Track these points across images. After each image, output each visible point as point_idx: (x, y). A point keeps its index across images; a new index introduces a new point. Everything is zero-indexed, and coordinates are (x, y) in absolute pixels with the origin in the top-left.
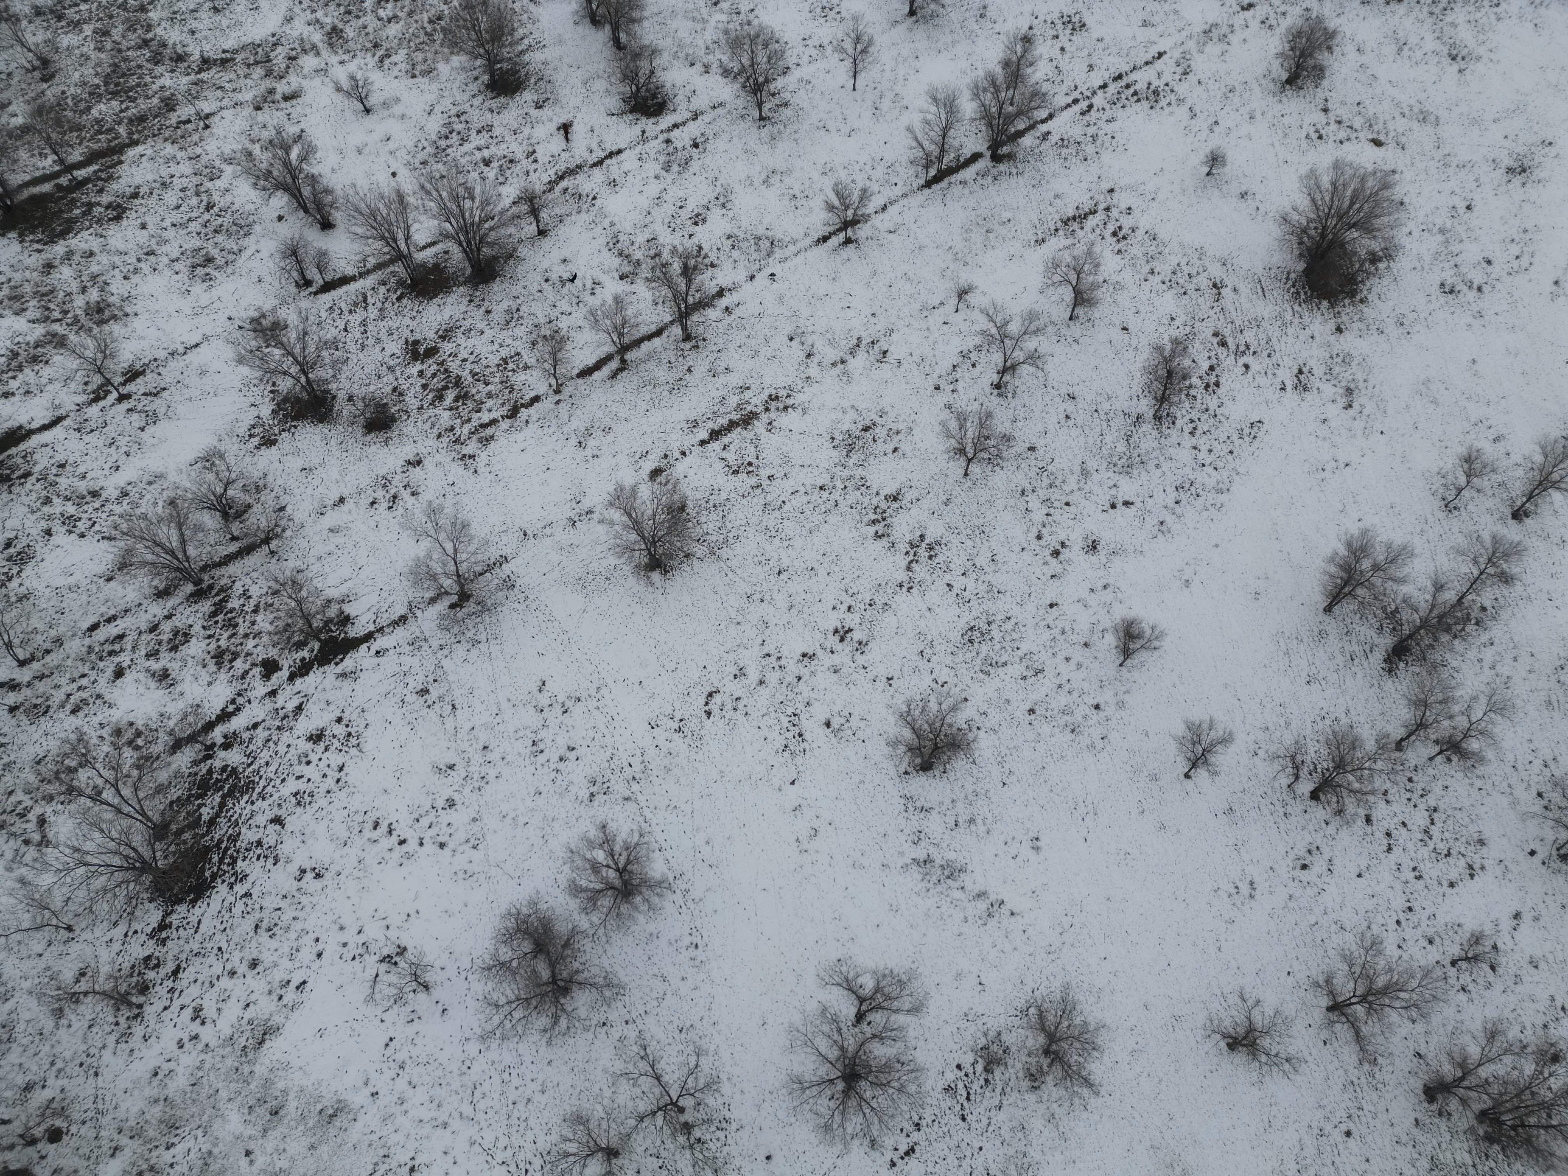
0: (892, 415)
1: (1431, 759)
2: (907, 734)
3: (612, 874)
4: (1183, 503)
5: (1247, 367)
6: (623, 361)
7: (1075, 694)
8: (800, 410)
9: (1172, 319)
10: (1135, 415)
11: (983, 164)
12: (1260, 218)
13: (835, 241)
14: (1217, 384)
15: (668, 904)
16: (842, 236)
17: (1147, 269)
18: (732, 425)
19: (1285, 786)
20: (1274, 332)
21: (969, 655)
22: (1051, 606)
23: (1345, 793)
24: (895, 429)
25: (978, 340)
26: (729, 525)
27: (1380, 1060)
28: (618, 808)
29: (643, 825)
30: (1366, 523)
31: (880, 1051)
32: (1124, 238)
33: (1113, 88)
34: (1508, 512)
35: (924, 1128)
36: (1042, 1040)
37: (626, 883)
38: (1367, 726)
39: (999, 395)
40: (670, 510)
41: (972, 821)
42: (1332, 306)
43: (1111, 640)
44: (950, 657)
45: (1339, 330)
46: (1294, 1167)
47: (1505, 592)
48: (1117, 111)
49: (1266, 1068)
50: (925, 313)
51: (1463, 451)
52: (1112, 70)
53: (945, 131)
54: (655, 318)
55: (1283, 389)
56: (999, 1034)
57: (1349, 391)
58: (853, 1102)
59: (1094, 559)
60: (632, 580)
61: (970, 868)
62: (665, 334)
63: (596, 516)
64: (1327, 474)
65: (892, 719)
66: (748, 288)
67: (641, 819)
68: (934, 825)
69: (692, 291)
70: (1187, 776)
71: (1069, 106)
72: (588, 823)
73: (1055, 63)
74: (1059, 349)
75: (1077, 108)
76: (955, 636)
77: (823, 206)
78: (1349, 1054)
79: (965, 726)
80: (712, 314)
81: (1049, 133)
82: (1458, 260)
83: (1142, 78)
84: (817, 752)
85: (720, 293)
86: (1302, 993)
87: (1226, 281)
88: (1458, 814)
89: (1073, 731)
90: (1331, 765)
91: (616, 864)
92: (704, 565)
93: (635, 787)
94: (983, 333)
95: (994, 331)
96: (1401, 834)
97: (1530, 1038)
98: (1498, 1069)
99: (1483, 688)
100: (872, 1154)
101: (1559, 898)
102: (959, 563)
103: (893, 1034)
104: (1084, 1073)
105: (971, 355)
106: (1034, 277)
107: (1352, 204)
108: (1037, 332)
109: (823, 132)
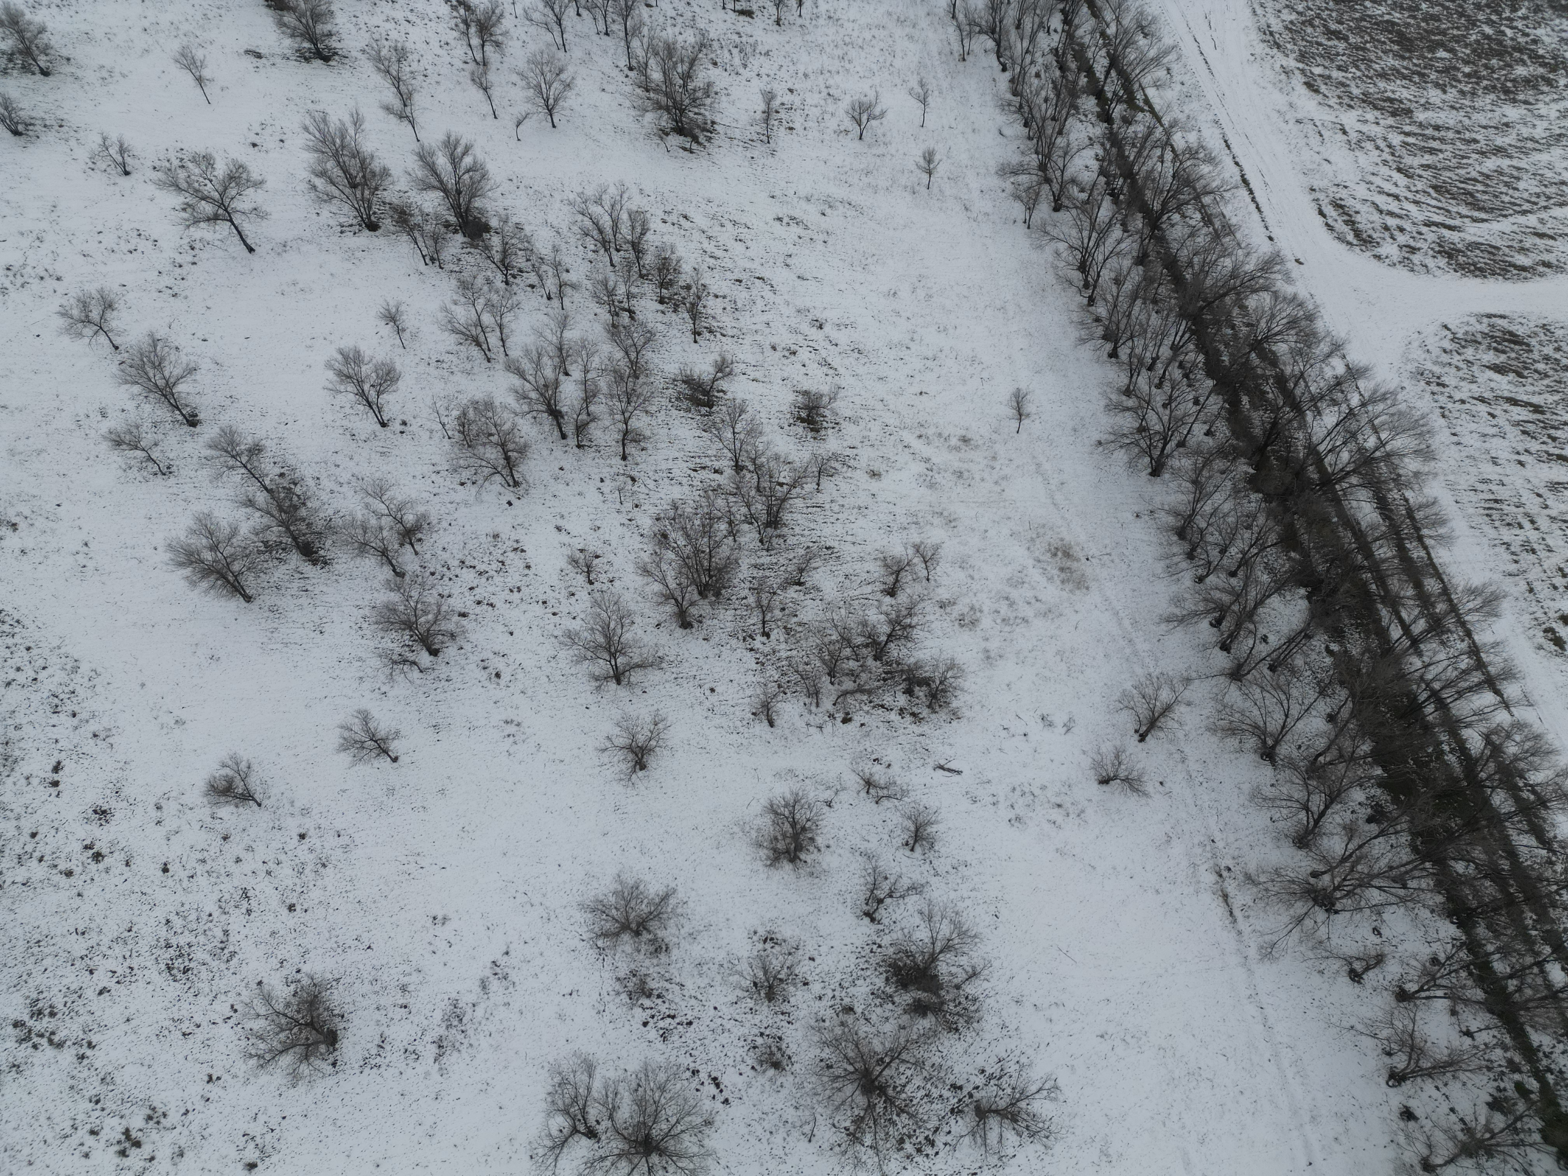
1: (416, 553)
2: (286, 1060)
4: (77, 709)
7: (282, 857)
19: (421, 675)
21: (204, 975)
22: (165, 870)
23: (436, 628)
27: (660, 654)
30: (162, 544)
31: (626, 1112)
34: (186, 428)
35: (697, 1066)
36: (626, 937)
38: (376, 595)
41: (404, 989)
43: (227, 811)
44: (200, 998)
46: (735, 736)
47: (269, 454)
49: (661, 743)
51: (105, 446)
56: (618, 979)
58: (671, 1144)
59: (118, 815)
61: (454, 995)
64: (91, 565)
65: (264, 1078)
68: (401, 1033)
70: (395, 760)
76: (174, 989)
78: (654, 676)
79: (293, 986)
86: (604, 701)
88: (469, 546)
89: (324, 865)
90: (407, 632)
96: (480, 593)
97: (650, 548)
98: (670, 575)
99: (358, 497)
100: (717, 1124)
101: (548, 497)
102: (72, 978)
103: (611, 1095)
104: (657, 900)
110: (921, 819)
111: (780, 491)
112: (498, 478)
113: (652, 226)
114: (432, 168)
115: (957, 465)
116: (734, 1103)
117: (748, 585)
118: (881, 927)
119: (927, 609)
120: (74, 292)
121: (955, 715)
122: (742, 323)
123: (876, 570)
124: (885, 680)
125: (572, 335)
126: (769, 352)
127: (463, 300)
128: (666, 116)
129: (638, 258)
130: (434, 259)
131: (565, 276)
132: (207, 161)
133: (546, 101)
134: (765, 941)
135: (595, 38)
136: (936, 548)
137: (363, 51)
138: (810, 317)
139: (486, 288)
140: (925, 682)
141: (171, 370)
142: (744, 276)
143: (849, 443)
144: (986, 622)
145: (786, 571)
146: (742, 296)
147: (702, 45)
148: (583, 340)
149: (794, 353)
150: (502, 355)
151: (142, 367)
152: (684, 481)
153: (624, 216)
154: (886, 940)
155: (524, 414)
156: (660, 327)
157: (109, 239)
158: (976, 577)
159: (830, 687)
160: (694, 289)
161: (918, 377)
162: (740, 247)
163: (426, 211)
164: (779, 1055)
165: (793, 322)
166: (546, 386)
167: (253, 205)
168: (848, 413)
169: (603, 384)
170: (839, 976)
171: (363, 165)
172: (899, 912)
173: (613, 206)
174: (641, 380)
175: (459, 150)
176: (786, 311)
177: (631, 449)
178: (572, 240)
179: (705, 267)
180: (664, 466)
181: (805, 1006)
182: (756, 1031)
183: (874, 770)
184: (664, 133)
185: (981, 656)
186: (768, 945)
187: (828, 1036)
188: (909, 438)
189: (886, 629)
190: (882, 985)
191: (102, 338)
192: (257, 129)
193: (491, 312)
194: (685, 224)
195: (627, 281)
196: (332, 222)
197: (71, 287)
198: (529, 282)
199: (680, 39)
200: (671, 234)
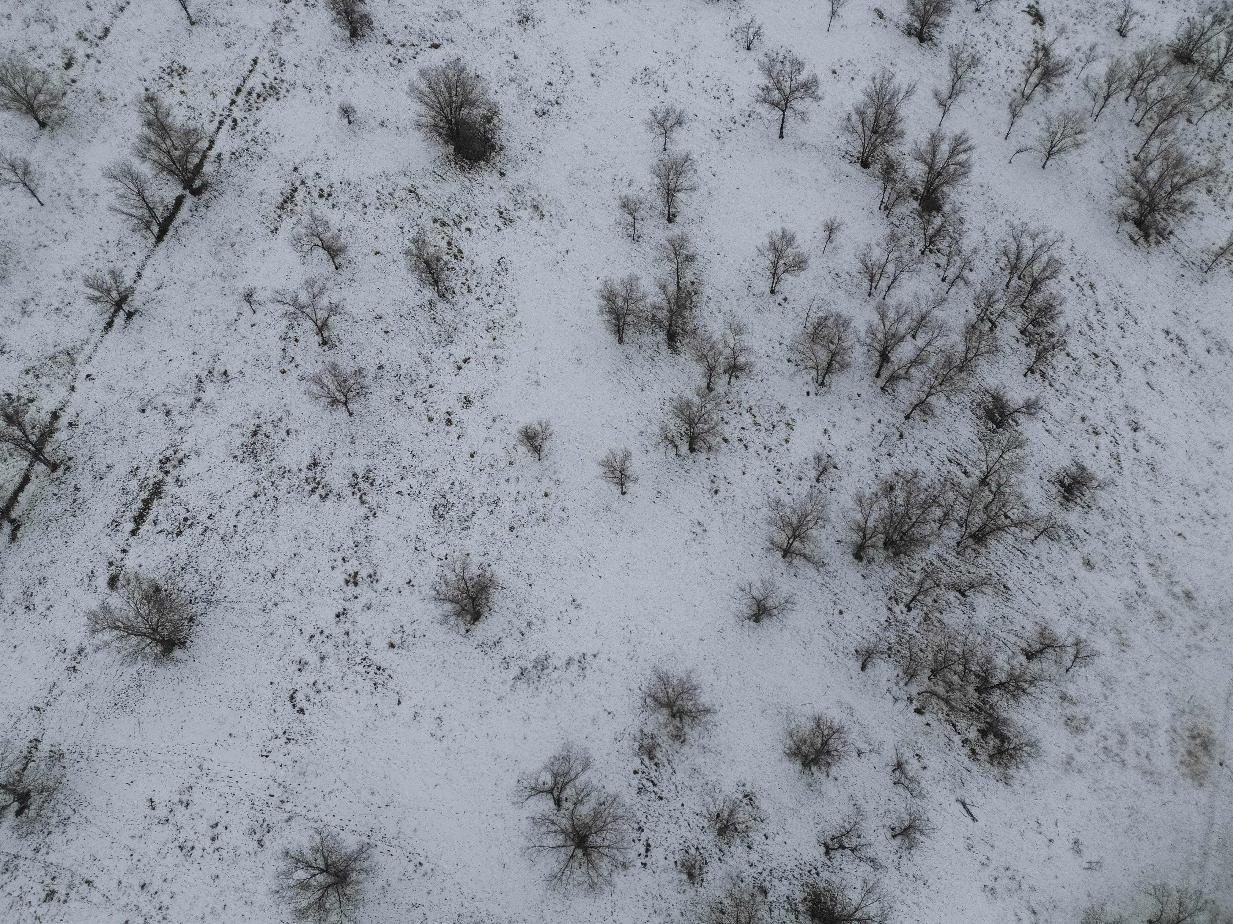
0: (266, 410)
1: (729, 383)
2: (448, 607)
3: (320, 878)
4: (498, 337)
5: (468, 229)
6: (12, 521)
7: (528, 498)
8: (193, 455)
9: (402, 228)
10: (426, 303)
11: (189, 201)
12: (404, 133)
13: (119, 321)
14: (460, 251)
15: (378, 858)
16: (122, 314)
17: (360, 206)
18: (147, 504)
19: (674, 456)
20: (467, 198)
21: (447, 526)
22: (472, 456)
23: (704, 436)
24: (275, 419)
25: (285, 322)
26: (206, 573)
27: (825, 561)
28: (288, 831)
29: (316, 825)
30: (603, 278)
31: (585, 810)
32: (329, 195)
33: (240, 100)
34: (665, 221)
35: (645, 827)
36: (666, 711)
37: (336, 874)
38: (687, 391)
39: (330, 348)
40: (148, 598)
41: (529, 624)
42: (487, 162)
43: (522, 449)
44: (437, 537)
45: (502, 174)
46: (831, 654)
47: (696, 266)
48: (256, 114)
49: (780, 616)
50: (232, 328)
51: (617, 202)
52: (230, 88)
53: (141, 194)
54: (13, 472)
55: (499, 230)
56: (641, 731)
57: (536, 207)
58: (595, 855)
59: (474, 409)
60: (160, 671)
61: (550, 652)
62: (33, 477)
63: (89, 650)
64: (561, 264)
65: (431, 606)
66: (76, 400)
67: (311, 823)
68: (510, 646)
69: (29, 431)
70: (623, 493)
71: (219, 128)
72: (272, 862)
73: (185, 105)
74: (345, 293)
75: (226, 127)
76: (429, 521)
77: (88, 302)
78: (809, 571)
79: (481, 571)
80: (61, 436)
81: (220, 154)
82: (533, 92)
83: (255, 82)
84: (399, 670)
85: (55, 416)
86: (766, 560)
87: (416, 184)
88: (762, 402)
89: (544, 520)
90: (687, 426)
91: (318, 868)
92: (211, 615)
93: (288, 806)
94: (285, 315)
95: (292, 309)
96: (745, 435)
97: (875, 488)
98: (875, 516)
99: (723, 326)
100: (629, 872)
101: (835, 406)
102: (392, 474)
103: (585, 793)
104: (701, 708)
105: (289, 335)
106: (290, 257)
107: (450, 94)
108: (321, 291)
109: (42, 250)
110: (918, 823)
111: (1002, 521)
112: (814, 373)
113: (1060, 277)
114: (934, 148)
115: (1165, 608)
116: (649, 871)
117: (923, 565)
118: (829, 863)
119: (1047, 690)
120: (668, 104)
121: (1006, 780)
122: (1072, 386)
123: (1031, 631)
124: (971, 709)
125: (938, 314)
126: (1077, 419)
127: (885, 246)
128: (1136, 206)
129: (1030, 292)
130: (887, 208)
131: (966, 273)
132: (799, 66)
133: (1052, 147)
134: (746, 796)
135: (1126, 123)
136: (1095, 654)
137: (951, 47)
138: (1133, 417)
139: (906, 247)
140: (1003, 738)
141: (683, 182)
142: (1103, 355)
143: (1087, 528)
144: (1089, 738)
145: (960, 577)
146: (1089, 366)
147: (1210, 172)
148: (944, 322)
149: (1097, 434)
150: (881, 297)
151: (669, 170)
152: (937, 462)
153: (1045, 258)
154: (825, 875)
155: (864, 344)
156: (1007, 349)
157: (709, 83)
158: (1110, 700)
159: (926, 680)
160: (1055, 340)
161: (1187, 521)
162: (1118, 332)
163: (908, 174)
164: (697, 872)
165: (1115, 411)
166: (893, 335)
167: (804, 110)
168: (1105, 506)
169: (933, 360)
170: (774, 865)
171: (891, 122)
172: (849, 866)
173: (1042, 246)
174: (962, 375)
175: (963, 147)
176: (1116, 399)
177: (917, 415)
178: (992, 252)
179: (1077, 329)
180: (930, 442)
181: (738, 860)
182: (695, 843)
183: (911, 761)
184: (1124, 218)
185: (1064, 757)
186: (746, 801)
187: (737, 894)
188: (1141, 560)
189: (1003, 677)
190: (799, 900)
191: (662, 140)
192: (844, 63)
193: (897, 265)
194: (1087, 290)
195: (1009, 303)
196: (843, 148)
197: (669, 100)
198: (938, 261)
199: (1195, 158)
200: (1070, 291)
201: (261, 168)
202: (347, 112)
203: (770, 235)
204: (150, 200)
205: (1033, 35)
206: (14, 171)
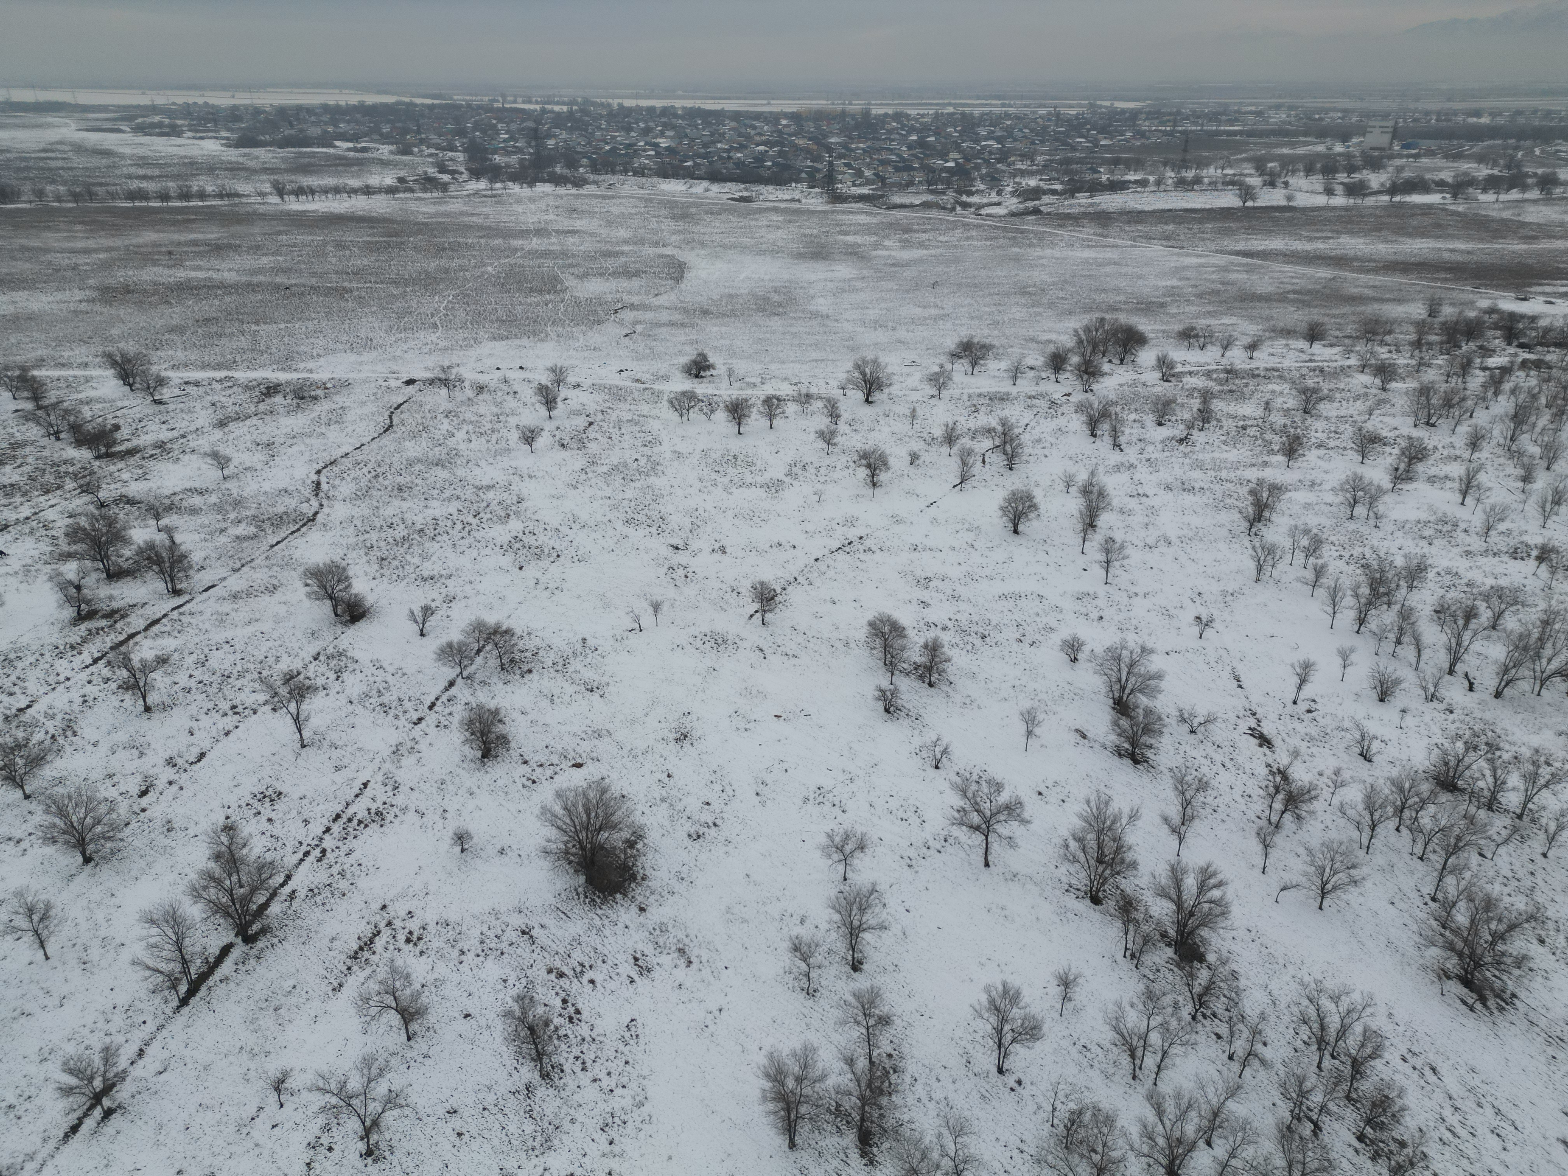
4: (616, 1139)
5: (592, 982)
9: (505, 981)
10: (523, 1088)
11: (238, 952)
12: (526, 862)
13: (89, 1123)
14: (578, 1012)
16: (98, 1113)
17: (456, 953)
20: (596, 941)
25: (321, 1121)
30: (767, 1048)
32: (419, 939)
33: (336, 828)
34: (848, 969)
42: (625, 895)
45: (642, 910)
47: (893, 1032)
48: (351, 843)
50: (244, 1131)
51: (787, 945)
52: (328, 815)
53: (179, 945)
55: (632, 982)
57: (682, 951)
64: (712, 1028)
71: (302, 860)
73: (268, 834)
74: (413, 1075)
75: (311, 859)
77: (56, 1094)
81: (294, 892)
82: (687, 813)
83: (360, 808)
87: (531, 924)
94: (323, 1109)
95: (334, 1100)
99: (937, 1122)
105: (322, 1141)
106: (351, 1023)
107: (588, 816)
108: (381, 1073)
109: (23, 1020)
113: (1387, 1056)
114: (1178, 884)
120: (847, 826)
125: (1236, 1108)
127: (1141, 1007)
128: (1455, 960)
129: (1353, 1078)
130: (1134, 956)
131: (1259, 1047)
132: (999, 787)
133: (1324, 884)
135: (1407, 857)
137: (1171, 770)
139: (1170, 1010)
141: (870, 918)
147: (1531, 918)
148: (1246, 1122)
150: (1150, 1082)
151: (851, 904)
153: (1358, 1028)
155: (1140, 1154)
156: (1345, 1164)
157: (894, 804)
160: (1409, 1151)
162: (1494, 1143)
163: (1152, 913)
166: (1179, 1141)
167: (1010, 834)
171: (1118, 850)
173: (1349, 1012)
175: (1212, 881)
178: (1286, 1019)
179: (1436, 1135)
184: (1444, 975)
191: (841, 867)
192: (1050, 783)
193: (1162, 1035)
194: (1432, 1078)
195: (1329, 1093)
196: (1064, 879)
197: (848, 821)
198: (1217, 1030)
199: (1507, 900)
200: (1407, 1077)
201: (341, 907)
202: (461, 838)
203: (987, 989)
204: (188, 950)
205: (1263, 758)
206: (30, 916)
